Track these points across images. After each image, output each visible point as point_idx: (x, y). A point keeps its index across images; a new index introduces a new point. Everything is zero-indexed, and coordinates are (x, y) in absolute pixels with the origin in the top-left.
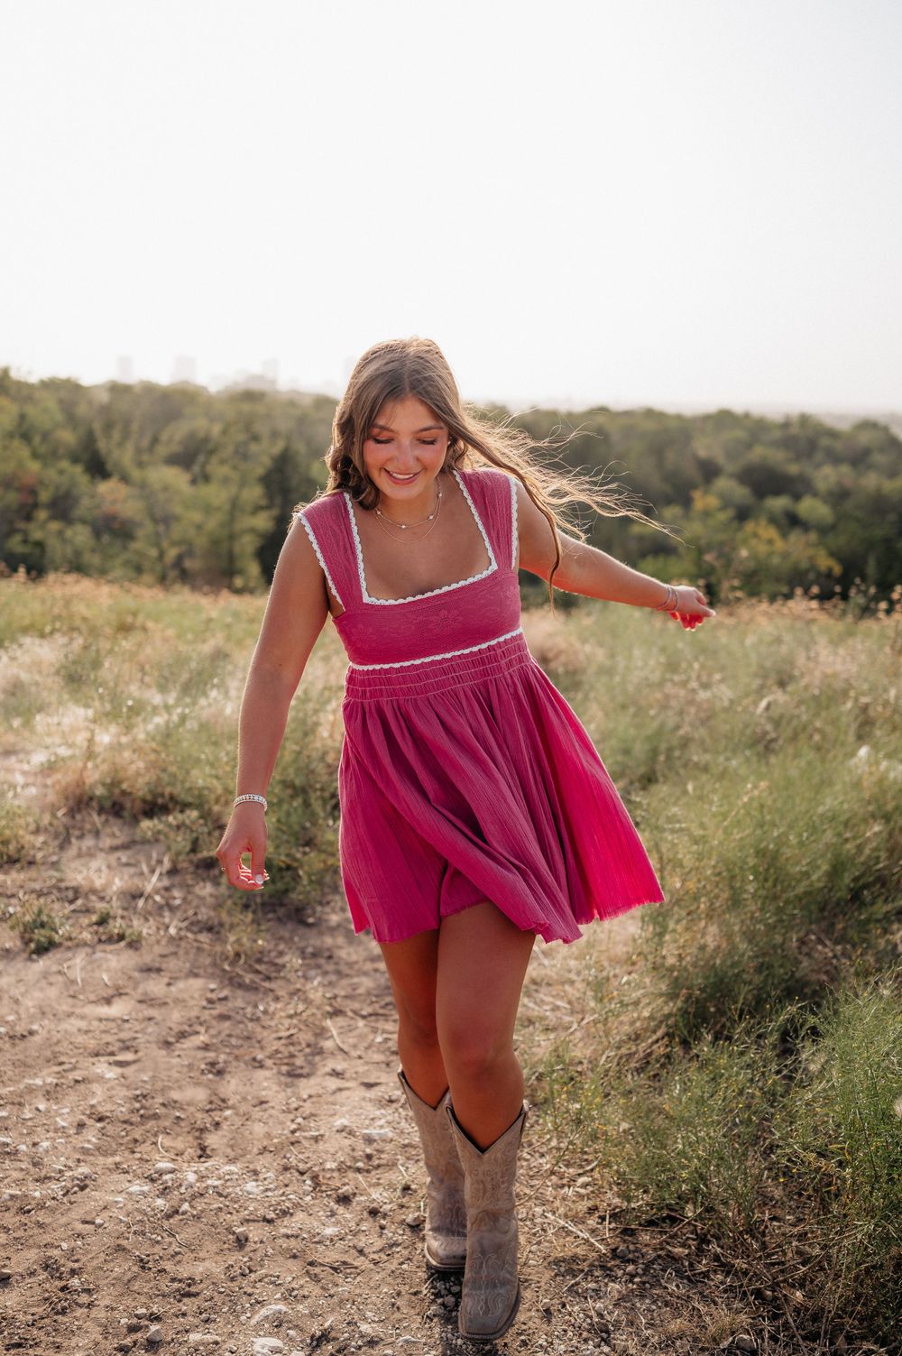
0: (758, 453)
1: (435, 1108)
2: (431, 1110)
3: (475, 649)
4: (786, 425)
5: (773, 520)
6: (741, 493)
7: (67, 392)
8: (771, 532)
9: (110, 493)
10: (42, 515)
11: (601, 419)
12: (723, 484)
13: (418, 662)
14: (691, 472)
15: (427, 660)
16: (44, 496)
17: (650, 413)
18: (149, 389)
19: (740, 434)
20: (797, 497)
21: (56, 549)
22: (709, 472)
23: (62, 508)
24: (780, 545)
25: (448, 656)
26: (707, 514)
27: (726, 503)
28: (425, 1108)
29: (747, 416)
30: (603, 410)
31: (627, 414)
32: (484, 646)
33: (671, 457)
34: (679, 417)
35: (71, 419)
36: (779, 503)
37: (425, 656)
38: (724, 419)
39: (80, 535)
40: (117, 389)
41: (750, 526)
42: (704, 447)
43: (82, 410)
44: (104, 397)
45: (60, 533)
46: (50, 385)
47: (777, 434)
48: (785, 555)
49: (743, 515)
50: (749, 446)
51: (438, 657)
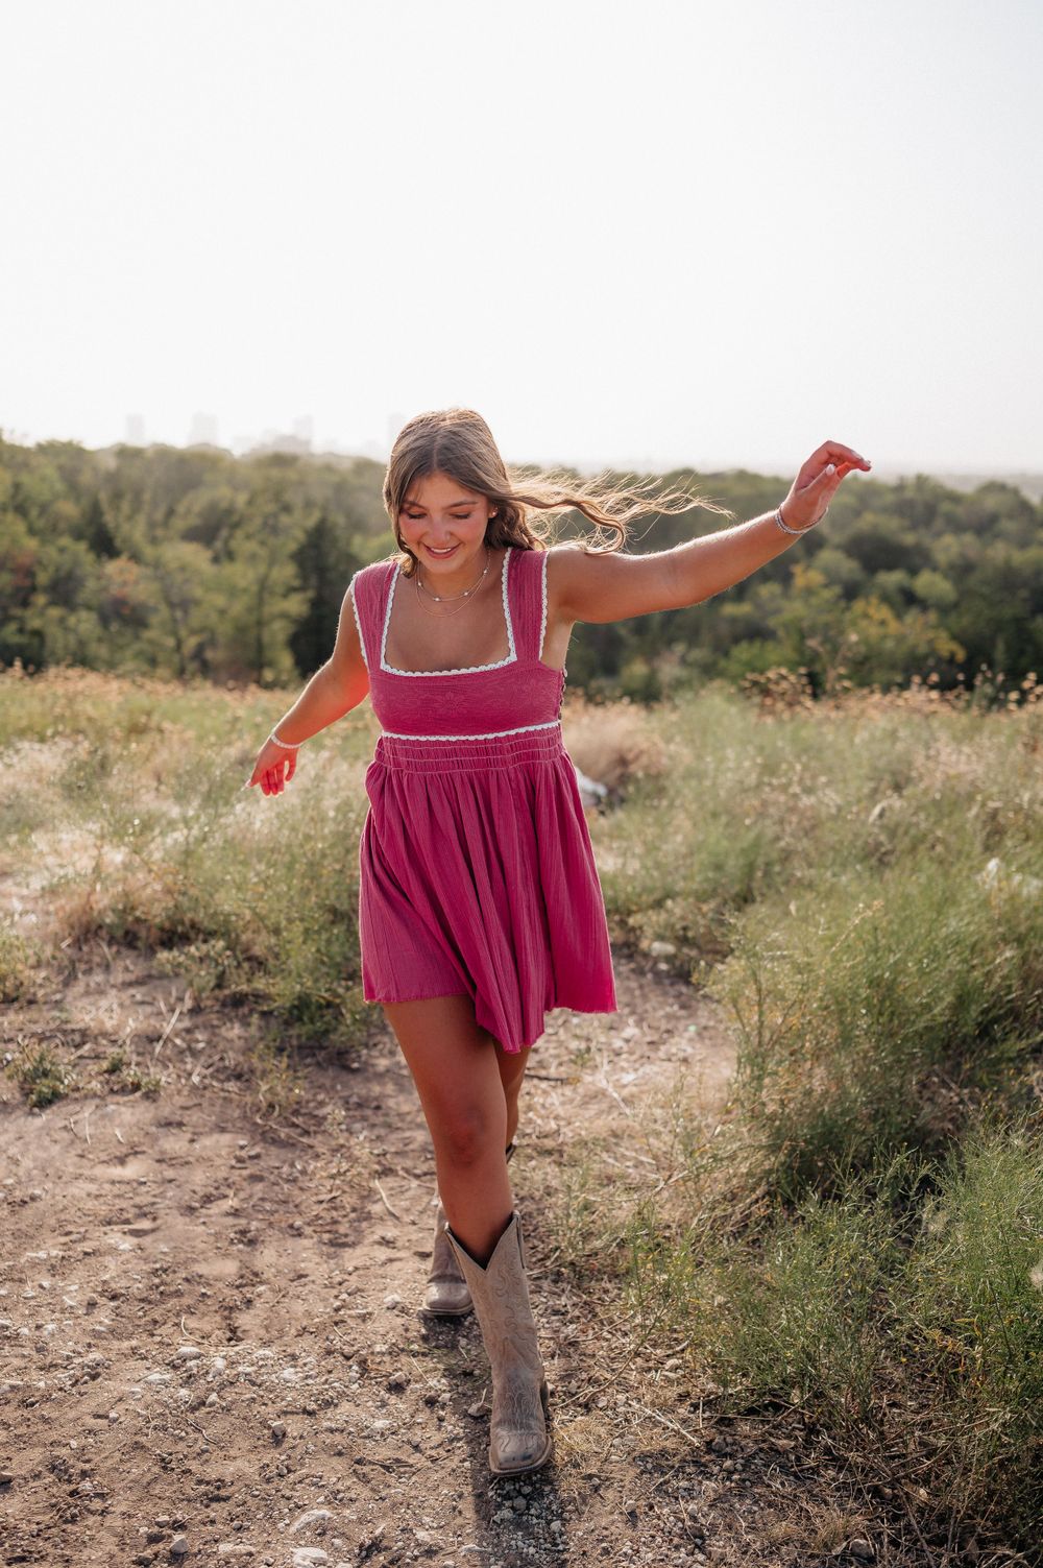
0: (868, 521)
4: (900, 488)
5: (886, 599)
6: (849, 567)
7: (68, 457)
8: (883, 612)
9: (119, 574)
10: (41, 599)
11: (686, 483)
12: (828, 556)
16: (43, 578)
17: (742, 476)
18: (164, 454)
19: (848, 499)
20: (914, 572)
21: (57, 639)
22: (813, 544)
23: (64, 591)
24: (894, 626)
26: (809, 591)
27: (831, 579)
30: (687, 473)
31: (718, 477)
35: (74, 488)
36: (893, 579)
39: (85, 623)
40: (125, 453)
41: (859, 606)
43: (86, 478)
44: (111, 463)
45: (62, 621)
46: (48, 450)
47: (889, 499)
48: (900, 639)
49: (851, 592)
50: (858, 513)
51: (443, 738)
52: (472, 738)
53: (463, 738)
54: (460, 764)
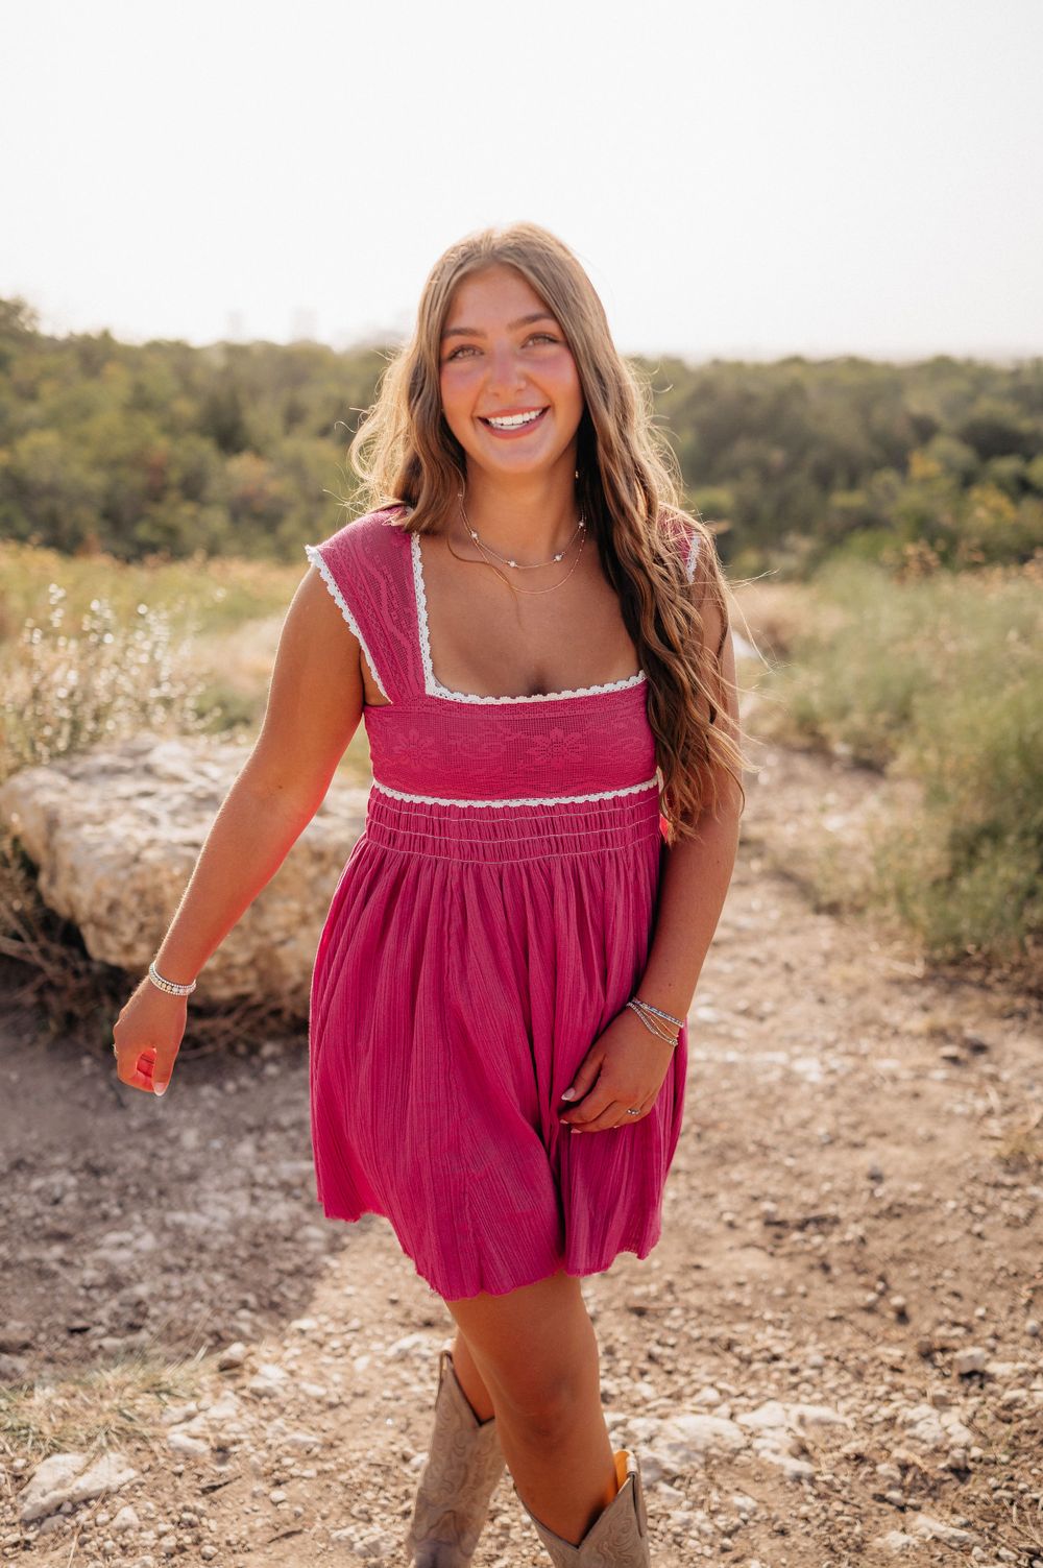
0: (987, 407)
1: (577, 1547)
2: (570, 1550)
3: (594, 798)
4: (1016, 374)
5: (1002, 486)
6: (964, 455)
7: (179, 355)
8: (998, 500)
9: (243, 469)
10: (173, 496)
11: (795, 372)
12: (944, 445)
13: (497, 804)
14: (902, 430)
15: (515, 803)
16: (175, 476)
17: (854, 363)
18: (270, 350)
19: (962, 386)
20: (1029, 457)
21: (189, 532)
22: (925, 431)
23: (193, 489)
24: (1010, 513)
25: (550, 802)
26: (926, 481)
27: (949, 467)
28: (560, 1545)
29: (969, 363)
30: (797, 361)
31: (827, 364)
32: (608, 796)
33: (880, 415)
34: (887, 367)
35: (188, 388)
36: (1007, 466)
37: (510, 797)
38: (941, 368)
39: (217, 519)
40: (234, 351)
41: (976, 494)
42: (921, 402)
43: (198, 377)
44: (219, 361)
45: (194, 519)
46: (155, 347)
47: (1005, 385)
48: (1016, 527)
49: (968, 480)
50: (971, 399)
51: (533, 803)
52: (580, 800)
53: (565, 801)
54: (560, 845)
